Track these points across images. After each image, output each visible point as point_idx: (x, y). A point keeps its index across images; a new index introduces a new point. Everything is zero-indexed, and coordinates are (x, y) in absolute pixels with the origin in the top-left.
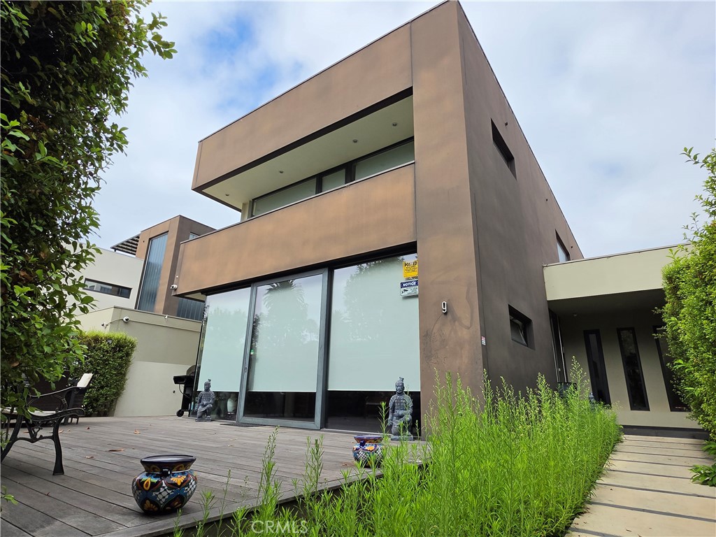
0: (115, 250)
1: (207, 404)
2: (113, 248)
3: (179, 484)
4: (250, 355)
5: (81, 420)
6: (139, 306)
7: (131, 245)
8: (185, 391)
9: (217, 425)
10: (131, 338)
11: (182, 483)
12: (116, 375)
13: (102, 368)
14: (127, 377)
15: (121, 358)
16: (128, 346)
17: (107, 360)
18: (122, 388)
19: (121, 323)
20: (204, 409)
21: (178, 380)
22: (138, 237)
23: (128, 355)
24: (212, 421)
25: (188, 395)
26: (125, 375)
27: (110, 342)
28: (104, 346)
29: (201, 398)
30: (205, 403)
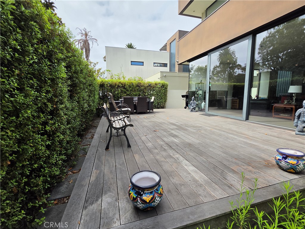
0: (161, 50)
3: (148, 201)
4: (210, 87)
6: (170, 70)
7: (165, 47)
8: (186, 100)
9: (198, 113)
10: (166, 82)
11: (150, 201)
12: (164, 95)
13: (159, 94)
14: (167, 96)
15: (164, 89)
16: (166, 85)
17: (160, 91)
18: (166, 99)
19: (163, 77)
21: (183, 96)
22: (166, 44)
23: (166, 88)
24: (196, 112)
25: (187, 101)
26: (166, 95)
27: (160, 84)
28: (158, 86)
29: (191, 104)
30: (193, 105)
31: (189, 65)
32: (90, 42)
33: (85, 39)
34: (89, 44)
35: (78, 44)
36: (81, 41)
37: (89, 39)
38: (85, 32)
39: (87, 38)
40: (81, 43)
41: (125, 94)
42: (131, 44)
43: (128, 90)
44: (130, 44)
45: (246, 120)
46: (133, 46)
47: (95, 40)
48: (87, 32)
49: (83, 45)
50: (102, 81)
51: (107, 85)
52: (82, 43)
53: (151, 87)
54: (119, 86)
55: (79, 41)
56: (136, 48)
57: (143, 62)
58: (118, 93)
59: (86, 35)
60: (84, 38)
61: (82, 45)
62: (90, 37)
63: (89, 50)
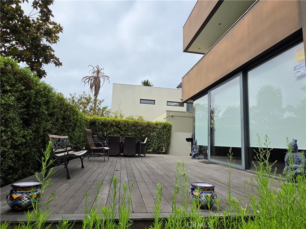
0: (178, 88)
1: (196, 151)
2: (177, 88)
5: (146, 155)
10: (170, 123)
14: (171, 139)
15: (166, 131)
16: (168, 126)
17: (161, 132)
19: (170, 117)
20: (195, 154)
21: (188, 140)
23: (169, 130)
24: (198, 159)
28: (159, 127)
29: (193, 148)
30: (195, 150)
31: (193, 103)
32: (102, 80)
33: (97, 76)
34: (99, 81)
35: (89, 81)
36: (92, 78)
37: (100, 76)
38: (98, 69)
39: (99, 75)
40: (91, 80)
41: (119, 134)
42: (148, 81)
43: (122, 130)
44: (146, 81)
45: (245, 169)
46: (149, 83)
47: (107, 78)
48: (100, 69)
49: (94, 82)
50: (94, 119)
51: (99, 122)
52: (93, 80)
53: (151, 127)
54: (112, 125)
55: (89, 78)
56: (152, 85)
57: (155, 101)
58: (110, 132)
59: (98, 72)
60: (95, 75)
61: (92, 82)
62: (102, 74)
63: (99, 88)
